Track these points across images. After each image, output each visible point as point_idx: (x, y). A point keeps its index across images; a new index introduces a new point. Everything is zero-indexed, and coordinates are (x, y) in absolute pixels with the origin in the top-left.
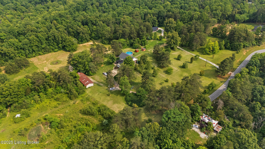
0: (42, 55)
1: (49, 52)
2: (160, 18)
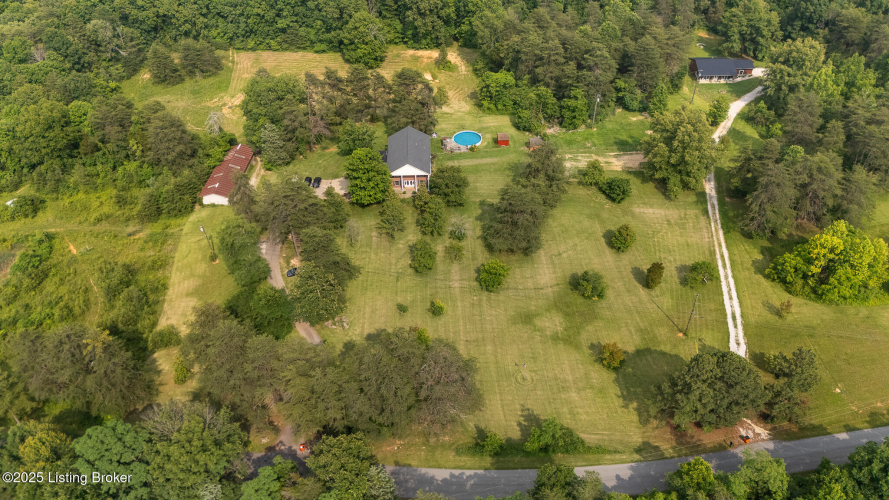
0: (276, 53)
1: (299, 48)
2: (798, 23)
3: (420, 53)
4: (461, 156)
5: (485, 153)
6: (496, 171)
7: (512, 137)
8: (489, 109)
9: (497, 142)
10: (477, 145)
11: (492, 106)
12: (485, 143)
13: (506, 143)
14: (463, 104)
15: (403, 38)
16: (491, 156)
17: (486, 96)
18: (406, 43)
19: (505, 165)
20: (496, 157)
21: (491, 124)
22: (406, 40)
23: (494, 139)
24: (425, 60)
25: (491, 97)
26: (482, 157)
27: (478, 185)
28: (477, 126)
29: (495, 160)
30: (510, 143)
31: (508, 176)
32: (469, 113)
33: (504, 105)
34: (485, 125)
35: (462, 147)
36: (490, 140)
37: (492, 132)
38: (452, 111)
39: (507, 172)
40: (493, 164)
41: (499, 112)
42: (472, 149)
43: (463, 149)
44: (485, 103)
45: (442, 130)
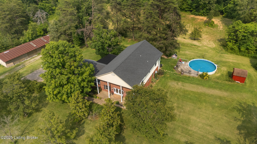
3: (198, 17)
4: (189, 80)
5: (215, 83)
6: (221, 107)
7: (250, 76)
8: (232, 49)
9: (231, 76)
10: (210, 73)
11: (236, 47)
12: (219, 74)
13: (242, 79)
14: (212, 43)
15: (190, 8)
16: (220, 89)
17: (233, 39)
18: (191, 11)
19: (235, 104)
20: (226, 90)
21: (231, 61)
22: (192, 9)
23: (229, 72)
24: (199, 21)
25: (236, 41)
26: (210, 87)
27: (193, 117)
28: (217, 58)
29: (224, 94)
30: (247, 81)
31: (236, 119)
32: (214, 49)
33: (247, 49)
34: (224, 60)
35: (193, 71)
36: (225, 73)
37: (229, 67)
38: (200, 45)
39: (235, 114)
40: (220, 98)
41: (240, 52)
42: (202, 76)
43: (194, 73)
44: (230, 44)
45: (185, 55)
